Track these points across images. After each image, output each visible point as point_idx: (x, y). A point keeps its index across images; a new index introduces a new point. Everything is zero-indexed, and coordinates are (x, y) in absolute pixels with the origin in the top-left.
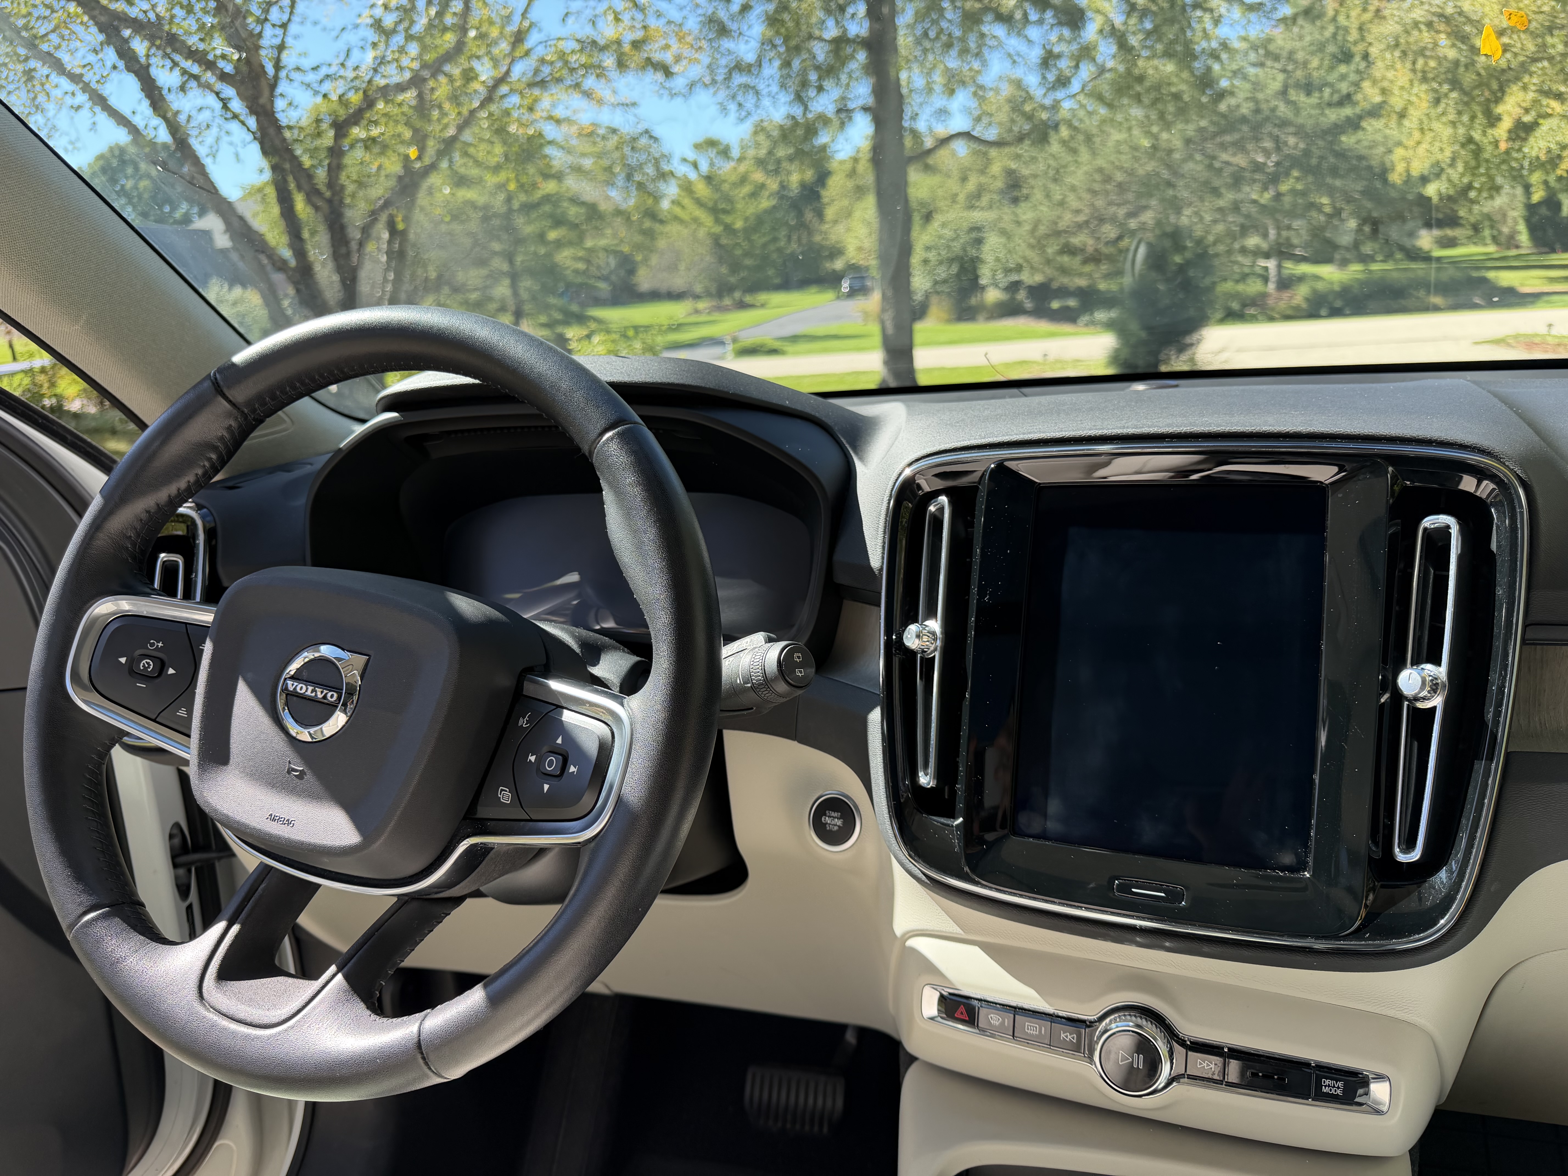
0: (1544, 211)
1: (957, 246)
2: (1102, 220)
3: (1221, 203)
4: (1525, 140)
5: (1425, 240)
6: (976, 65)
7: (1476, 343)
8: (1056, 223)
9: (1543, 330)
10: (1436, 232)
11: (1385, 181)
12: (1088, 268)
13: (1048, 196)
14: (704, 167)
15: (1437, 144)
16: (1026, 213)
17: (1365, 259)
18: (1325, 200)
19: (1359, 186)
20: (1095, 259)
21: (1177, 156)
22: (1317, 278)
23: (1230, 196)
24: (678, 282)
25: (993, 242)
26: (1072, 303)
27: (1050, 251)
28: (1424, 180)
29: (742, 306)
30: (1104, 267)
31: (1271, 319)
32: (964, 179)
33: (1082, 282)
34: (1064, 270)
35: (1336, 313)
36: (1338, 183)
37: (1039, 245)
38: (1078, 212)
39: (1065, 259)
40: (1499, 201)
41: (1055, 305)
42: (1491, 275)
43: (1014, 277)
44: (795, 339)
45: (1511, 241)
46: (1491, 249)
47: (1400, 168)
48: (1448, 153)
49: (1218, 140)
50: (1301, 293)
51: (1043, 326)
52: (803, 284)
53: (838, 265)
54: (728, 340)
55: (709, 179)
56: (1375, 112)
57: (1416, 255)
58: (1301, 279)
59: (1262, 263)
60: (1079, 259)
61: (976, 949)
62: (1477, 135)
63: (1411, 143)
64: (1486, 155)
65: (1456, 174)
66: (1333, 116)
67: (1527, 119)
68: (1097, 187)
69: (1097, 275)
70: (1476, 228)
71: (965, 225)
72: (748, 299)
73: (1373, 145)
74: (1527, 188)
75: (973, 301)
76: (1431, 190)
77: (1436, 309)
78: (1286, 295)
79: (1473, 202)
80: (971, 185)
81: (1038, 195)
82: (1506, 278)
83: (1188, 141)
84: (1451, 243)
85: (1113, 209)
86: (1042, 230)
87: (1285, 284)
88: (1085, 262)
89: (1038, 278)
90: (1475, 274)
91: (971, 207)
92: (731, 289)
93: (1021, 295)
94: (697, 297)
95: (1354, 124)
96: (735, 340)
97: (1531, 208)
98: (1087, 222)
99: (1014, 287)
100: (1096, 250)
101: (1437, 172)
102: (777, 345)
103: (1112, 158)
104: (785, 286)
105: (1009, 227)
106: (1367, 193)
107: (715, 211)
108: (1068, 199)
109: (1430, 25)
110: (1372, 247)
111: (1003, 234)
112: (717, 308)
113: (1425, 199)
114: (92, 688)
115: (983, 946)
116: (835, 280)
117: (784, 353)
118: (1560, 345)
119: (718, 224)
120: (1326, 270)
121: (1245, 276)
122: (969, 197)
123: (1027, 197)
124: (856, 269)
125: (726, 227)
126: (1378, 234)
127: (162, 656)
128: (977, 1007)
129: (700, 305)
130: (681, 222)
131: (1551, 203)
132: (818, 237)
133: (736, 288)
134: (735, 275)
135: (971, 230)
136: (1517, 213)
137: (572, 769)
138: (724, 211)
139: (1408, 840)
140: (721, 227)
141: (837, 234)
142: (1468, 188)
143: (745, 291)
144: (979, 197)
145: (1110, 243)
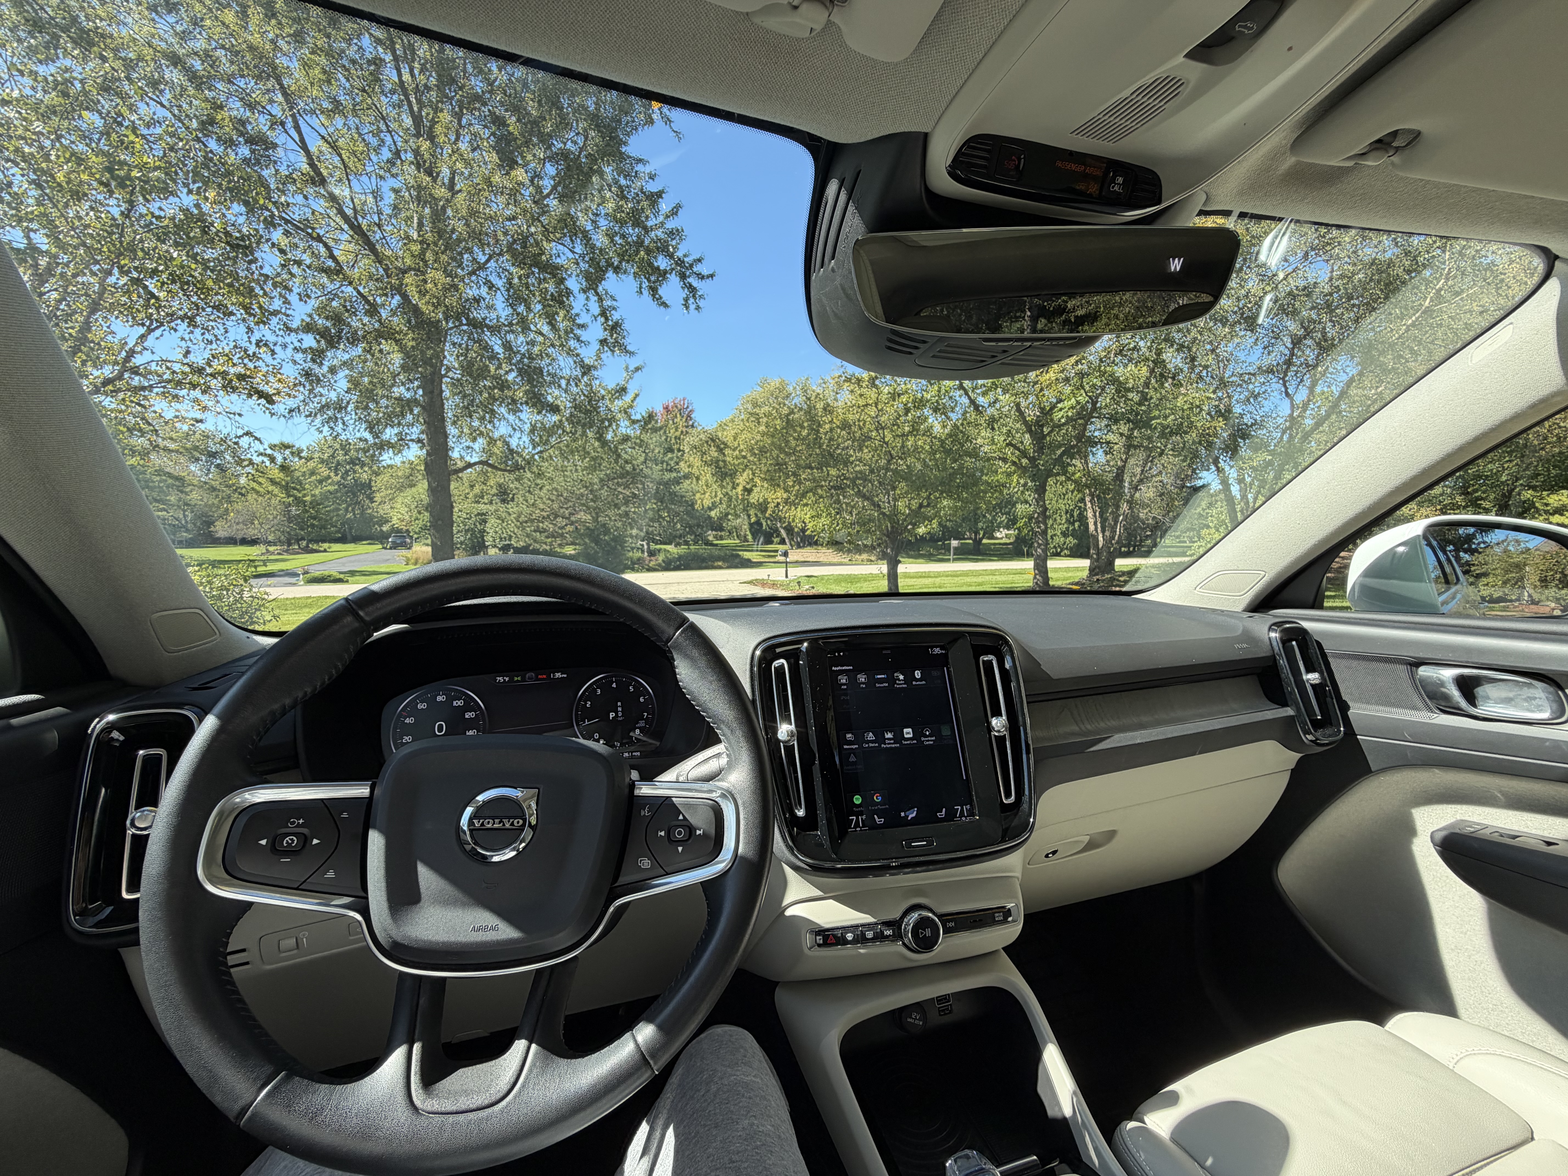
0: (756, 527)
2: (556, 516)
3: (620, 512)
4: (748, 495)
5: (711, 535)
6: (489, 426)
7: (741, 583)
8: (530, 515)
9: (766, 577)
10: (715, 533)
11: (694, 509)
13: (526, 500)
14: (279, 459)
15: (713, 494)
16: (512, 508)
17: (686, 543)
19: (682, 509)
20: (553, 536)
22: (667, 552)
23: (623, 508)
24: (252, 532)
25: (492, 521)
27: (528, 529)
28: (710, 509)
29: (307, 550)
31: (648, 570)
32: (472, 486)
34: (535, 541)
35: (677, 568)
36: (672, 507)
37: (522, 525)
38: (543, 510)
40: (739, 521)
42: (740, 553)
43: (507, 542)
44: (353, 573)
45: (745, 539)
46: (738, 542)
47: (699, 502)
48: (718, 498)
50: (661, 558)
53: (385, 528)
54: (300, 572)
55: (284, 468)
56: (686, 477)
57: (708, 543)
58: (659, 551)
59: (641, 543)
61: (831, 901)
62: (729, 491)
63: (702, 492)
64: (734, 501)
65: (723, 507)
66: (668, 476)
67: (748, 487)
68: (554, 498)
69: (554, 544)
70: (731, 532)
71: (476, 512)
72: (313, 546)
73: (687, 491)
74: (749, 516)
76: (713, 514)
77: (720, 568)
78: (653, 559)
79: (729, 521)
80: (477, 490)
81: (519, 499)
82: (747, 555)
83: (601, 480)
84: (721, 538)
85: (562, 510)
86: (523, 518)
87: (652, 554)
88: (547, 537)
90: (733, 553)
91: (478, 502)
92: (298, 541)
93: (511, 552)
94: (269, 543)
95: (677, 481)
96: (305, 572)
97: (751, 525)
98: (548, 516)
99: (506, 548)
100: (553, 531)
101: (714, 506)
102: (342, 576)
105: (504, 515)
106: (686, 512)
107: (286, 488)
108: (537, 503)
109: (707, 442)
110: (690, 538)
111: (499, 518)
112: (287, 551)
113: (710, 517)
114: (228, 877)
115: (834, 898)
116: (381, 538)
117: (347, 581)
118: (774, 585)
119: (289, 496)
120: (670, 548)
121: (633, 549)
122: (476, 496)
123: (513, 500)
124: (399, 531)
125: (296, 498)
126: (692, 532)
127: (305, 831)
128: (839, 933)
129: (271, 549)
130: (257, 492)
131: (758, 523)
132: (369, 511)
133: (303, 539)
134: (302, 529)
135: (478, 514)
136: (746, 527)
137: (698, 832)
138: (294, 489)
139: (1008, 795)
140: (291, 499)
141: (384, 510)
142: (727, 514)
143: (310, 541)
144: (482, 497)
145: (562, 528)
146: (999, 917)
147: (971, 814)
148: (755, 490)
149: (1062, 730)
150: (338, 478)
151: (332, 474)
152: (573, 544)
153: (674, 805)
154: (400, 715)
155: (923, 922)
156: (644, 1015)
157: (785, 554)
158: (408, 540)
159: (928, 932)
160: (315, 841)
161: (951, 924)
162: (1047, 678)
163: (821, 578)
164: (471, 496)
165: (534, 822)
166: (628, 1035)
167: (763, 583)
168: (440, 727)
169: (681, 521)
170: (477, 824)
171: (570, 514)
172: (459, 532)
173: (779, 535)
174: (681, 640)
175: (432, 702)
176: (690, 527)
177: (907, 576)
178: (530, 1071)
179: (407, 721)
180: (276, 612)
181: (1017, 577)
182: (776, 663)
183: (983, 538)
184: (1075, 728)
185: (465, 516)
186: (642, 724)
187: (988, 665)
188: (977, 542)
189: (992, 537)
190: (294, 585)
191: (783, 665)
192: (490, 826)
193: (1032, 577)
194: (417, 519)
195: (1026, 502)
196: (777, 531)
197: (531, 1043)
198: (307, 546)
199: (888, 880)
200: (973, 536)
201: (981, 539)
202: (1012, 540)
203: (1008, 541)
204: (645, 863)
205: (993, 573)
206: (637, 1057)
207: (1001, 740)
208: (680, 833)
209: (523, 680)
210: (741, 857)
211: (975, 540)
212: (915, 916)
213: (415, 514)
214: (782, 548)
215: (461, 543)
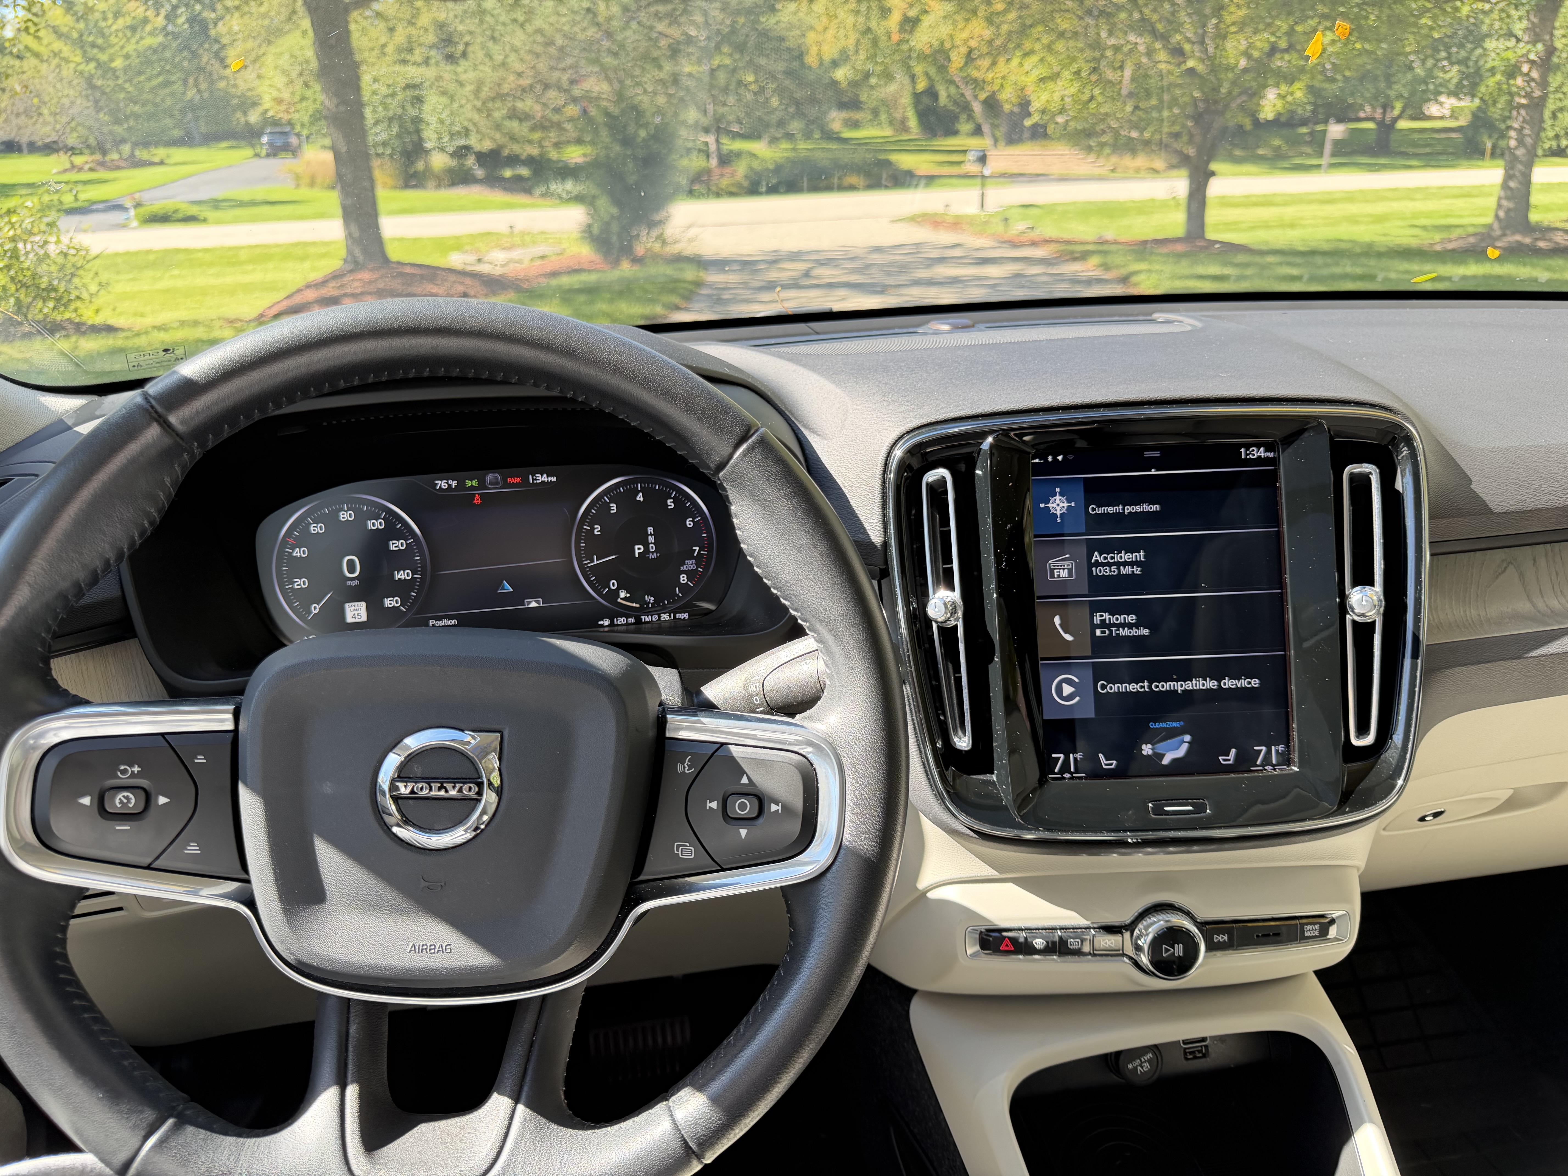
0: (926, 100)
1: (394, 104)
2: (547, 87)
3: (662, 75)
4: (911, 32)
5: (836, 120)
7: (893, 221)
8: (499, 85)
9: (941, 210)
10: (844, 115)
11: (803, 65)
12: (536, 136)
13: (489, 56)
15: (842, 31)
16: (466, 72)
17: (790, 137)
18: (750, 78)
19: (781, 66)
20: (542, 126)
21: (615, 23)
22: (753, 155)
23: (668, 67)
24: (42, 131)
25: (433, 103)
26: (524, 172)
27: (497, 115)
28: (835, 64)
29: (134, 163)
30: (553, 135)
31: (718, 195)
32: (391, 30)
33: (535, 151)
34: (513, 138)
35: (773, 190)
36: (763, 61)
37: (484, 110)
38: (520, 75)
39: (514, 125)
40: (892, 88)
41: (508, 173)
42: (894, 157)
43: (462, 142)
44: (216, 204)
45: (903, 126)
46: (888, 132)
47: (814, 50)
48: (852, 41)
49: (652, 9)
50: (741, 169)
51: (498, 196)
52: (210, 139)
53: (254, 117)
54: (128, 204)
57: (830, 136)
58: (739, 154)
59: (704, 138)
60: (526, 125)
61: (1010, 885)
62: (873, 24)
63: (820, 28)
64: (882, 45)
65: (860, 60)
67: (912, 13)
68: (539, 49)
69: (546, 143)
70: (875, 113)
71: (402, 83)
72: (142, 154)
73: (791, 27)
74: (913, 77)
75: (420, 166)
76: (841, 74)
77: (852, 188)
78: (727, 170)
79: (872, 87)
80: (400, 37)
81: (477, 53)
82: (905, 161)
84: (855, 125)
85: (556, 74)
86: (486, 92)
87: (725, 160)
88: (533, 129)
89: (487, 145)
90: (882, 157)
91: (403, 61)
92: (116, 144)
93: (470, 161)
94: (72, 150)
96: (138, 205)
97: (917, 97)
98: (531, 87)
99: (462, 152)
100: (543, 117)
101: (842, 58)
102: (194, 210)
103: (552, 19)
104: (186, 141)
105: (452, 87)
106: (789, 73)
107: (80, 43)
108: (509, 60)
110: (795, 126)
111: (444, 93)
112: (102, 164)
113: (835, 83)
114: (44, 849)
115: (1017, 881)
116: (250, 135)
117: (205, 220)
118: (957, 224)
119: (88, 60)
120: (759, 148)
121: (689, 151)
122: (399, 50)
123: (464, 54)
124: (275, 123)
125: (99, 65)
126: (800, 114)
127: (144, 783)
128: (1022, 936)
129: (78, 160)
130: (37, 55)
131: (931, 93)
132: (222, 84)
133: (123, 141)
134: (117, 122)
135: (408, 87)
136: (906, 100)
137: (774, 807)
138: (93, 45)
139: (1363, 729)
140: (92, 65)
141: (246, 81)
142: (867, 75)
143: (135, 145)
144: (410, 51)
145: (557, 110)
146: (1311, 930)
147: (1286, 760)
148: (927, 21)
149: (1494, 610)
150: (160, 21)
151: (150, 13)
152: (579, 141)
153: (732, 759)
154: (284, 542)
155: (1172, 935)
156: (688, 1080)
157: (983, 159)
158: (294, 140)
159: (1179, 950)
160: (162, 800)
161: (1223, 938)
162: (1482, 509)
163: (1049, 209)
164: (390, 49)
165: (496, 782)
166: (660, 1108)
167: (934, 221)
168: (351, 564)
169: (781, 91)
170: (404, 789)
171: (572, 82)
172: (377, 123)
173: (971, 117)
174: (743, 467)
175: (331, 520)
176: (798, 104)
177: (1226, 202)
178: (516, 1145)
179: (297, 553)
180: (104, 277)
181: (1460, 203)
182: (931, 476)
183: (1399, 117)
184: (1523, 606)
185: (384, 90)
186: (690, 565)
187: (1361, 485)
188: (1386, 128)
189: (1420, 116)
190: (124, 226)
191: (943, 481)
192: (425, 793)
193: (1492, 202)
194: (303, 99)
195: (1510, 34)
196: (966, 108)
197: (517, 1101)
198: (132, 155)
199: (1113, 861)
200: (1378, 114)
201: (1395, 120)
202: (1463, 122)
203: (1453, 124)
204: (686, 851)
205: (1410, 194)
206: (676, 1144)
207: (1364, 630)
208: (742, 807)
209: (482, 485)
210: (848, 849)
211: (1381, 124)
212: (1156, 924)
213: (298, 86)
214: (974, 143)
215: (384, 144)
